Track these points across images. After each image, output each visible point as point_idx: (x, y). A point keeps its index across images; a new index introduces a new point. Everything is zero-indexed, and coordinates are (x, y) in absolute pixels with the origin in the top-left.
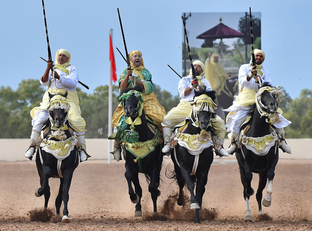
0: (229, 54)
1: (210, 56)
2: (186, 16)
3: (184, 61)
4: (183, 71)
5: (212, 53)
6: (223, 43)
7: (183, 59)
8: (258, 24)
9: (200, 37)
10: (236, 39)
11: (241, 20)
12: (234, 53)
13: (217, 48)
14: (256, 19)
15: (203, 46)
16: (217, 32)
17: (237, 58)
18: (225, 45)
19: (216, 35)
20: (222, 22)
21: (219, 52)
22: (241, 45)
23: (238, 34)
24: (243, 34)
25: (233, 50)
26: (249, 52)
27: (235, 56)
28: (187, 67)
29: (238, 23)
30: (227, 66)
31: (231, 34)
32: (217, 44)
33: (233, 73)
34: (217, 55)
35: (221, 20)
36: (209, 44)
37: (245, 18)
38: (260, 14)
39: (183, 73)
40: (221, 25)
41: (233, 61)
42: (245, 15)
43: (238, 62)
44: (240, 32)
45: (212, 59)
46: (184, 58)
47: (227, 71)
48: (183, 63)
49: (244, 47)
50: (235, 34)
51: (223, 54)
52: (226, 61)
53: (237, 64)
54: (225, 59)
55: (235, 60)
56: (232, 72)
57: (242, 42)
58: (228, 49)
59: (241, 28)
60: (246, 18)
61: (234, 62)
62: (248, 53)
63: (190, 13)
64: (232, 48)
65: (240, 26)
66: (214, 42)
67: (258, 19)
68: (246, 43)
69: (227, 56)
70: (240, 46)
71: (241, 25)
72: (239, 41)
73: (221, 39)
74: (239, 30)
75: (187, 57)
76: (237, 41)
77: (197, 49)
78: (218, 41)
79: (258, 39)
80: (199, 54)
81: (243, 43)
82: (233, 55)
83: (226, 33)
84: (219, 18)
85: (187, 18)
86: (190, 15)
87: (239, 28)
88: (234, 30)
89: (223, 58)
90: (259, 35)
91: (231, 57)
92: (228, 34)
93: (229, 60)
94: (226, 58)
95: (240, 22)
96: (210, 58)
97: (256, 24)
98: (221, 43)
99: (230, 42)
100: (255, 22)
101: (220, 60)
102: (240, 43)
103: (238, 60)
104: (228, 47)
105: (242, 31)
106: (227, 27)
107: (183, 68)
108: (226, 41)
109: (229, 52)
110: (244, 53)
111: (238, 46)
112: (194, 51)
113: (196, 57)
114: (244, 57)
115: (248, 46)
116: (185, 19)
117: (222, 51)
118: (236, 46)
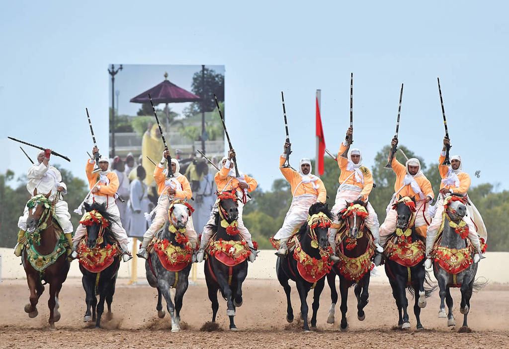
0: (179, 125)
1: (151, 128)
2: (115, 70)
3: (111, 134)
4: (111, 150)
5: (153, 123)
6: (169, 110)
7: (110, 132)
8: (220, 83)
9: (135, 100)
10: (188, 104)
11: (195, 77)
12: (185, 124)
13: (160, 116)
14: (217, 76)
15: (140, 113)
16: (160, 94)
17: (190, 131)
18: (172, 113)
19: (159, 97)
20: (168, 79)
21: (164, 122)
22: (195, 113)
23: (192, 97)
24: (199, 97)
25: (184, 119)
26: (207, 123)
27: (187, 129)
28: (116, 143)
29: (192, 81)
30: (174, 143)
31: (182, 97)
32: (161, 110)
33: (184, 154)
35: (166, 76)
36: (148, 110)
37: (201, 74)
38: (223, 67)
39: (110, 152)
40: (167, 83)
41: (184, 135)
42: (201, 69)
43: (192, 137)
44: (193, 93)
45: (153, 133)
46: (113, 130)
47: (175, 150)
48: (110, 137)
49: (200, 115)
50: (187, 97)
51: (169, 125)
52: (174, 136)
53: (190, 140)
54: (172, 133)
55: (187, 134)
56: (182, 152)
57: (196, 108)
58: (176, 119)
59: (195, 87)
60: (203, 74)
61: (185, 137)
62: (205, 124)
63: (121, 65)
64: (182, 117)
65: (193, 84)
66: (156, 108)
67: (220, 75)
68: (203, 111)
69: (175, 128)
70: (193, 114)
71: (196, 84)
72: (192, 106)
73: (167, 104)
74: (192, 90)
75: (116, 128)
76: (190, 107)
77: (132, 117)
78: (161, 106)
79: (220, 104)
80: (134, 125)
81: (199, 110)
82: (183, 127)
83: (173, 95)
84: (164, 73)
85: (117, 72)
86: (121, 68)
87: (192, 88)
88: (185, 91)
89: (169, 132)
90: (223, 100)
91: (181, 130)
92: (176, 97)
93: (178, 134)
95: (195, 79)
96: (149, 131)
97: (217, 83)
98: (166, 109)
99: (179, 109)
100: (217, 79)
102: (194, 109)
103: (191, 134)
104: (176, 115)
105: (197, 93)
106: (175, 86)
107: (110, 146)
108: (174, 107)
109: (177, 122)
110: (200, 124)
111: (191, 115)
112: (127, 121)
113: (129, 129)
114: (200, 130)
115: (206, 113)
116: (113, 73)
117: (168, 120)
118: (188, 114)
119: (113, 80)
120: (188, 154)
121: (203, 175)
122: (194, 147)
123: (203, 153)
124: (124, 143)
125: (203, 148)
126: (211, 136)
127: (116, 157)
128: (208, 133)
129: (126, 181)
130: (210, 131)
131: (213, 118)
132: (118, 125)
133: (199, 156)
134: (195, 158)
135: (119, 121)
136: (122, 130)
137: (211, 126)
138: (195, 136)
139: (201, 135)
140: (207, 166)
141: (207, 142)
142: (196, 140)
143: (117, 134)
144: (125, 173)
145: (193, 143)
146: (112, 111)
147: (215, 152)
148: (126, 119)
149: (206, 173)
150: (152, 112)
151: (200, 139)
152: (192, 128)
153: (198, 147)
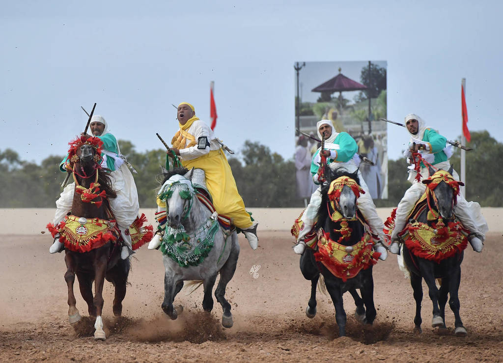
0: (350, 109)
1: (328, 112)
2: (300, 66)
3: (297, 118)
4: (296, 130)
5: (329, 108)
6: (342, 97)
7: (296, 115)
8: (383, 75)
9: (315, 90)
10: (357, 93)
11: (363, 70)
12: (355, 108)
13: (335, 102)
14: (381, 69)
15: (320, 101)
16: (336, 85)
17: (359, 114)
18: (345, 100)
19: (334, 88)
20: (342, 72)
21: (338, 107)
22: (363, 99)
23: (360, 87)
24: (366, 87)
25: (354, 105)
26: (373, 108)
27: (357, 112)
28: (300, 124)
29: (360, 74)
30: (346, 123)
31: (352, 87)
32: (336, 98)
33: (355, 132)
34: (336, 111)
35: (340, 70)
36: (326, 98)
37: (368, 68)
38: (385, 63)
40: (340, 76)
41: (354, 117)
42: (368, 64)
43: (360, 119)
44: (362, 84)
45: (330, 115)
48: (296, 120)
49: (367, 102)
50: (357, 87)
51: (342, 109)
52: (347, 118)
53: (359, 121)
54: (344, 116)
55: (357, 116)
56: (353, 131)
57: (364, 95)
58: (348, 104)
59: (363, 79)
60: (370, 68)
61: (355, 119)
62: (371, 108)
63: (304, 63)
64: (352, 102)
65: (362, 76)
66: (332, 96)
67: (384, 68)
68: (369, 98)
69: (347, 112)
70: (362, 101)
71: (364, 76)
72: (361, 94)
73: (341, 92)
74: (361, 82)
75: (300, 113)
76: (359, 95)
77: (313, 104)
78: (336, 95)
79: (383, 92)
80: (314, 110)
81: (366, 97)
82: (353, 111)
83: (346, 85)
85: (301, 68)
86: (304, 65)
87: (361, 80)
88: (355, 82)
89: (342, 114)
90: (385, 87)
91: (352, 113)
92: (348, 87)
93: (350, 116)
94: (346, 115)
95: (363, 73)
96: (327, 115)
97: (381, 75)
98: (340, 97)
99: (351, 97)
100: (380, 72)
101: (339, 116)
102: (362, 96)
103: (360, 116)
104: (348, 101)
105: (365, 83)
106: (346, 78)
107: (296, 126)
108: (347, 95)
109: (349, 107)
110: (367, 108)
111: (360, 101)
112: (309, 107)
113: (311, 113)
114: (367, 113)
115: (372, 100)
116: (298, 69)
117: (341, 106)
118: (358, 100)
119: (298, 74)
120: (358, 132)
121: (370, 148)
122: (362, 127)
123: (370, 132)
124: (307, 124)
125: (370, 127)
126: (376, 117)
127: (301, 135)
128: (374, 115)
129: (309, 154)
130: (375, 113)
131: (377, 103)
132: (302, 111)
133: (366, 133)
134: (363, 135)
135: (302, 107)
136: (305, 114)
137: (376, 109)
138: (363, 117)
139: (368, 116)
140: (372, 142)
141: (373, 123)
142: (364, 121)
143: (301, 118)
144: (308, 148)
145: (362, 124)
146: (298, 99)
147: (379, 130)
148: (308, 105)
149: (372, 147)
150: (329, 99)
151: (367, 120)
152: (361, 111)
153: (366, 127)
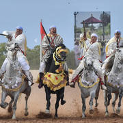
0: (96, 31)
4: (75, 39)
6: (93, 26)
9: (82, 23)
10: (99, 24)
11: (101, 15)
12: (98, 30)
13: (90, 28)
19: (90, 22)
23: (100, 22)
24: (102, 22)
27: (98, 32)
28: (76, 36)
35: (92, 15)
38: (110, 12)
40: (92, 17)
42: (103, 12)
44: (100, 20)
45: (88, 33)
46: (75, 33)
48: (74, 35)
49: (103, 28)
51: (93, 31)
57: (101, 25)
62: (104, 30)
64: (97, 28)
65: (100, 17)
67: (109, 14)
68: (104, 26)
73: (92, 24)
78: (90, 25)
83: (94, 21)
86: (78, 13)
90: (110, 22)
99: (96, 25)
100: (108, 16)
104: (95, 27)
106: (95, 18)
107: (74, 37)
110: (102, 30)
111: (100, 27)
113: (80, 32)
116: (75, 15)
119: (75, 17)
125: (104, 38)
127: (76, 41)
128: (105, 33)
131: (107, 28)
132: (77, 31)
133: (102, 40)
136: (78, 32)
137: (106, 31)
139: (103, 33)
141: (105, 36)
142: (101, 35)
143: (77, 34)
144: (79, 46)
146: (75, 26)
148: (79, 29)
150: (88, 27)
151: (103, 35)
152: (100, 31)
153: (102, 37)
